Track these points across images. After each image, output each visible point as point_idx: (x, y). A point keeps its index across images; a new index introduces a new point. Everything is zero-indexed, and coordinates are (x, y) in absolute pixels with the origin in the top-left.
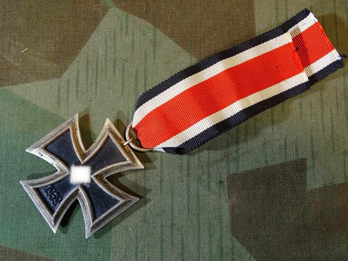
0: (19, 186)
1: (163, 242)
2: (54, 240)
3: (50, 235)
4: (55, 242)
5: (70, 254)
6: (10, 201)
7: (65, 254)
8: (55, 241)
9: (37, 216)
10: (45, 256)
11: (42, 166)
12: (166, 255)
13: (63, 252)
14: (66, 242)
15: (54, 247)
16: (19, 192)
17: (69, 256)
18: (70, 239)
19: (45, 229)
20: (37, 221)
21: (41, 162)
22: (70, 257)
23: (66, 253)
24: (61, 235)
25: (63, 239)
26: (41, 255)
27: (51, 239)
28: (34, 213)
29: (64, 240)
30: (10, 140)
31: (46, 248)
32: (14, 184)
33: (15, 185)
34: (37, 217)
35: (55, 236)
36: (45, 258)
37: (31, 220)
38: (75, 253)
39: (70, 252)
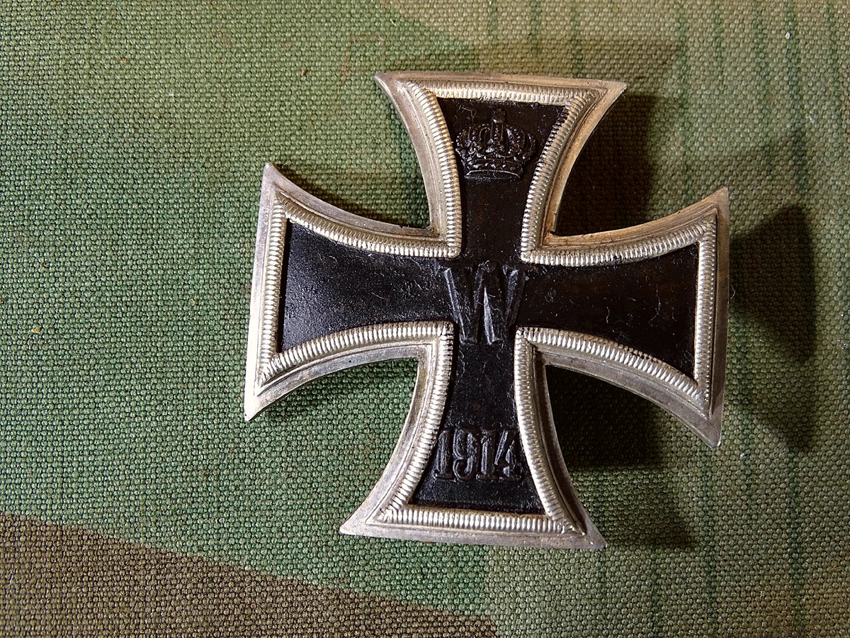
0: (58, 243)
1: (709, 474)
2: (231, 477)
3: (210, 457)
4: (237, 488)
5: (305, 539)
6: (20, 312)
7: (284, 541)
8: (236, 483)
9: (148, 375)
10: (195, 549)
11: (161, 150)
12: (726, 527)
13: (274, 530)
14: (284, 486)
15: (231, 509)
16: (62, 269)
17: (300, 545)
18: (305, 474)
19: (185, 433)
20: (148, 398)
21: (157, 136)
22: (305, 551)
23: (289, 535)
24: (263, 455)
25: (270, 474)
26: (175, 547)
27: (218, 476)
28: (133, 360)
29: (276, 478)
30: (12, 43)
31: (194, 516)
32: (37, 233)
33: (42, 238)
34: (150, 379)
35: (236, 461)
36: (195, 559)
37: (122, 393)
38: (330, 533)
39: (305, 528)
